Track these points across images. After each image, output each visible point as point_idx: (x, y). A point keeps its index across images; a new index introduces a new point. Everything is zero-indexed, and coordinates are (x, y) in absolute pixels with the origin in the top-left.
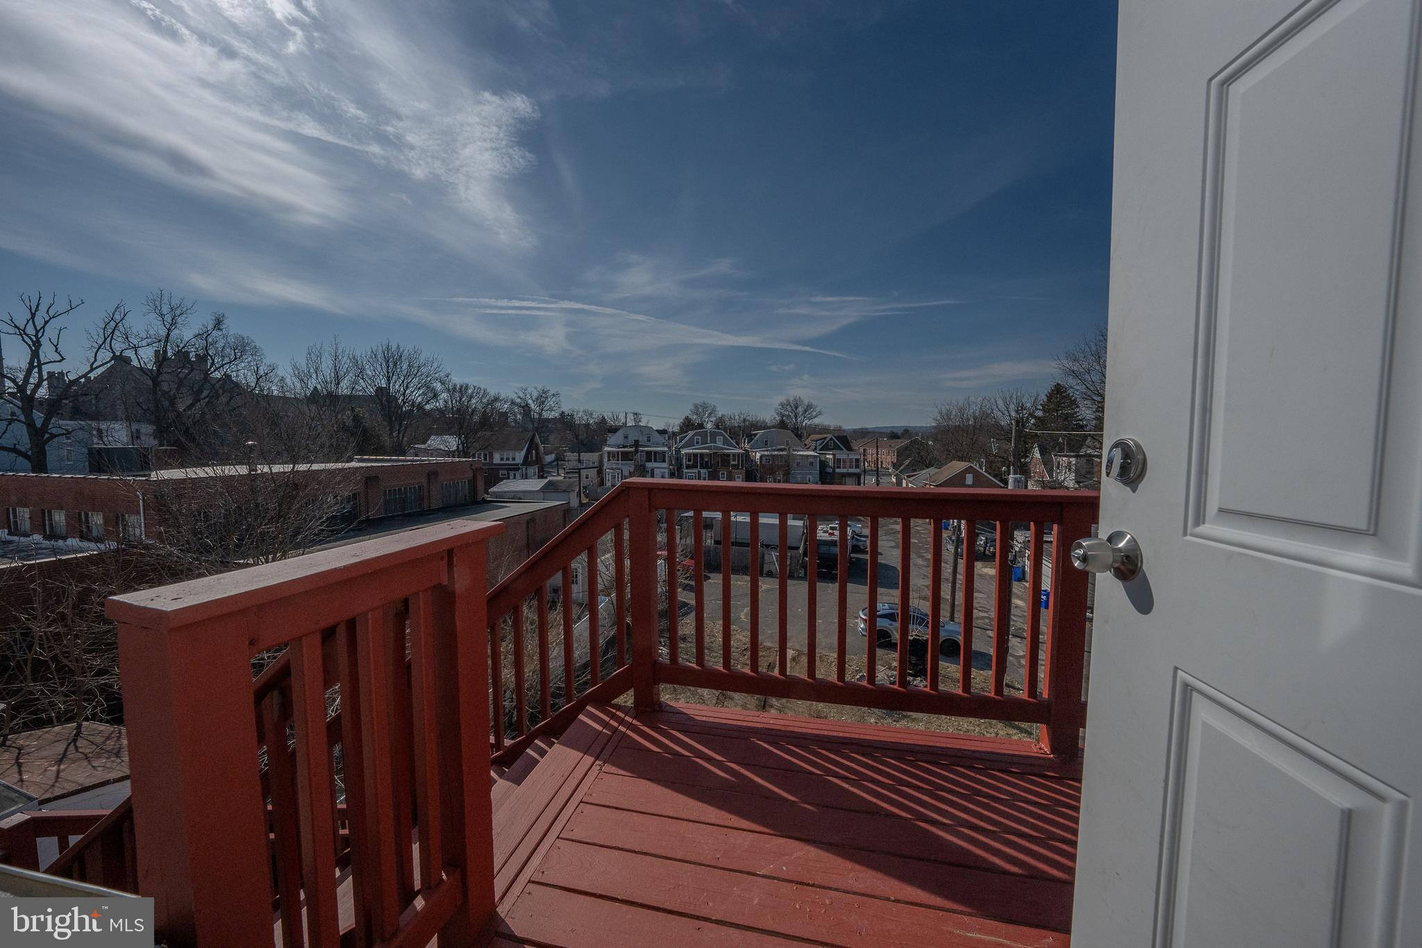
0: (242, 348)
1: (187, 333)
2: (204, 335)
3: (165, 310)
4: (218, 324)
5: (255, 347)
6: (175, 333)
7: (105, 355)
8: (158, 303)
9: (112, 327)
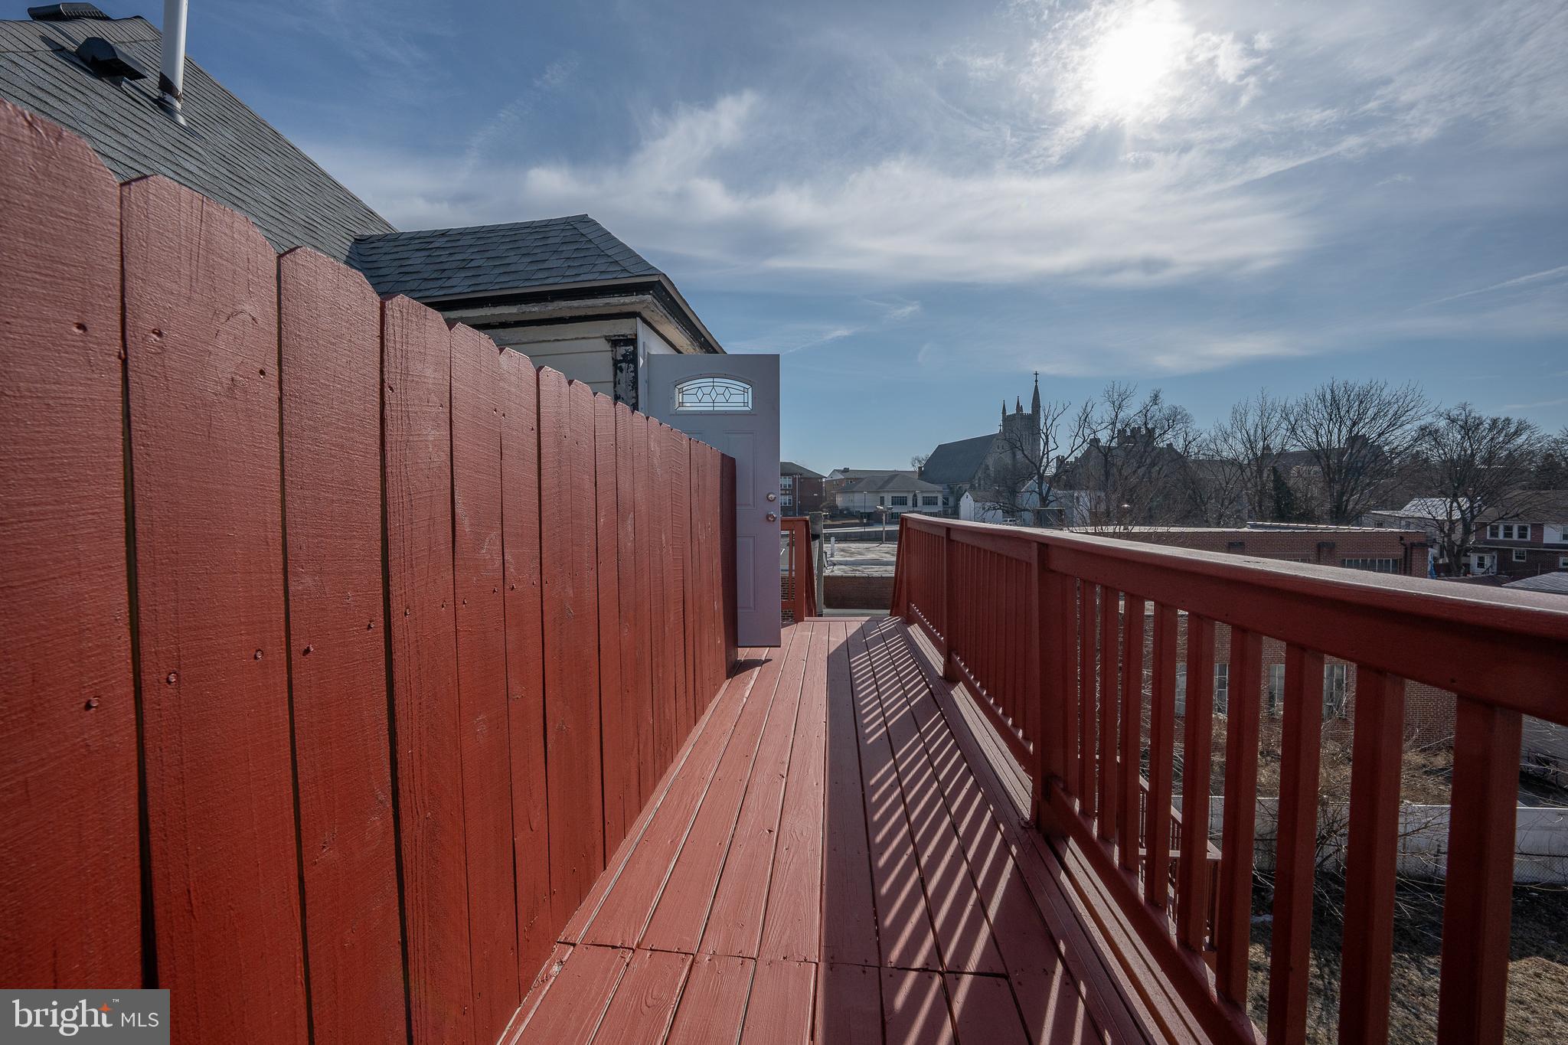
0: (1174, 418)
1: (1131, 411)
2: (1145, 412)
3: (1116, 396)
4: (1155, 399)
5: (1186, 415)
6: (1121, 415)
7: (1079, 441)
8: (1111, 393)
9: (1085, 420)
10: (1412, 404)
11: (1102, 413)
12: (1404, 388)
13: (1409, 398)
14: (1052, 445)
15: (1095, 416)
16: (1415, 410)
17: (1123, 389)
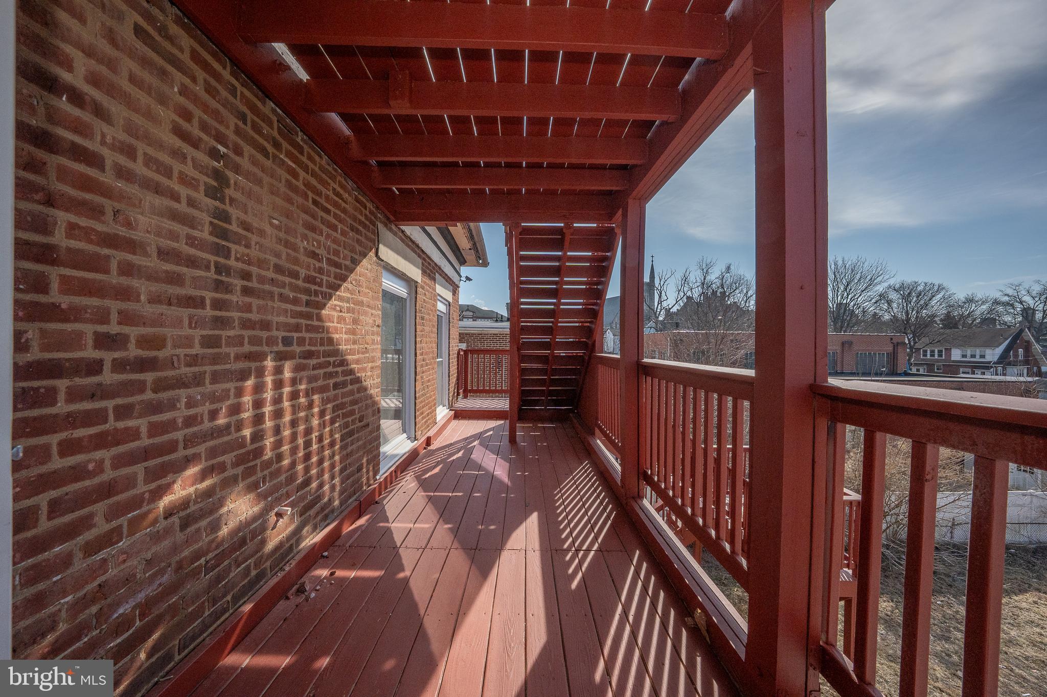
1: (714, 276)
2: (722, 277)
3: (704, 266)
4: (728, 269)
7: (680, 296)
8: (701, 264)
9: (685, 281)
10: (881, 272)
11: (695, 276)
12: (876, 263)
13: (879, 269)
14: (664, 297)
15: (692, 278)
16: (882, 276)
17: (709, 261)
